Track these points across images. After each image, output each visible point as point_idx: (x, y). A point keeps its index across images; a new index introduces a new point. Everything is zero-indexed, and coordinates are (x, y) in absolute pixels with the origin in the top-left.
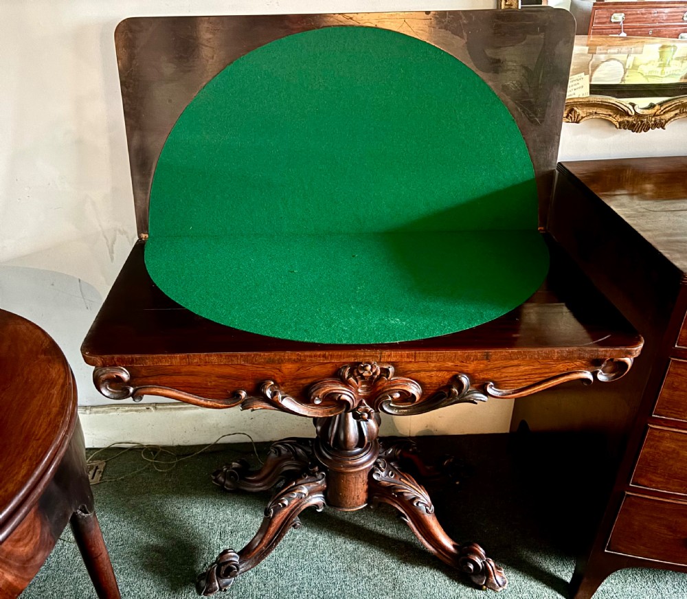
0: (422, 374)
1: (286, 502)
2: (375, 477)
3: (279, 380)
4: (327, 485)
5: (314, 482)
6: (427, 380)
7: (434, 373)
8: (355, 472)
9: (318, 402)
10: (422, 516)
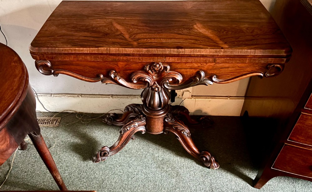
0: (183, 70)
1: (128, 129)
2: (166, 120)
3: (117, 70)
4: (146, 123)
5: (140, 121)
6: (185, 73)
7: (188, 70)
8: (157, 118)
9: (135, 82)
10: (185, 138)
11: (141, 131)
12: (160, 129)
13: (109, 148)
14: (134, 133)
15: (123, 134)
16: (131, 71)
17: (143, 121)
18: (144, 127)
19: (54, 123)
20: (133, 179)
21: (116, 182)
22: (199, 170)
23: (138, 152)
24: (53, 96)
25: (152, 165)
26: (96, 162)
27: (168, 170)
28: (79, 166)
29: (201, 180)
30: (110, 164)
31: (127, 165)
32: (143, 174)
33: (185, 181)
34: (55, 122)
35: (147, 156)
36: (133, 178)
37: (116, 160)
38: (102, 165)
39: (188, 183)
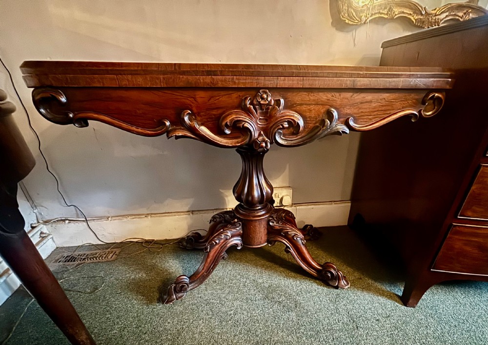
0: (304, 108)
1: (217, 241)
2: (271, 224)
3: (195, 110)
4: (243, 231)
5: (234, 228)
6: (308, 114)
7: (312, 107)
8: (259, 220)
9: (228, 132)
10: (299, 247)
11: (236, 245)
12: (263, 239)
13: (189, 278)
14: (227, 248)
15: (210, 251)
16: (220, 111)
17: (238, 228)
18: (240, 238)
19: (110, 257)
20: (230, 322)
21: (201, 332)
22: (324, 294)
23: (232, 280)
24: (110, 219)
25: (257, 296)
26: (167, 303)
27: (280, 300)
28: (139, 315)
29: (332, 307)
30: (190, 303)
31: (218, 302)
32: (244, 312)
33: (309, 313)
34: (111, 255)
35: (246, 284)
36: (230, 320)
37: (200, 296)
38: (178, 307)
39: (316, 315)
